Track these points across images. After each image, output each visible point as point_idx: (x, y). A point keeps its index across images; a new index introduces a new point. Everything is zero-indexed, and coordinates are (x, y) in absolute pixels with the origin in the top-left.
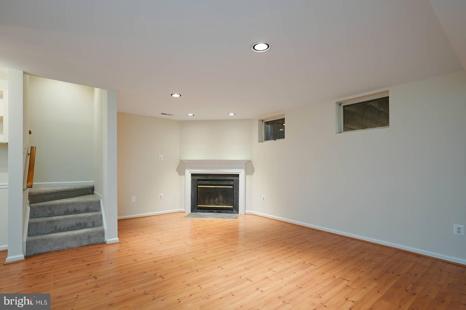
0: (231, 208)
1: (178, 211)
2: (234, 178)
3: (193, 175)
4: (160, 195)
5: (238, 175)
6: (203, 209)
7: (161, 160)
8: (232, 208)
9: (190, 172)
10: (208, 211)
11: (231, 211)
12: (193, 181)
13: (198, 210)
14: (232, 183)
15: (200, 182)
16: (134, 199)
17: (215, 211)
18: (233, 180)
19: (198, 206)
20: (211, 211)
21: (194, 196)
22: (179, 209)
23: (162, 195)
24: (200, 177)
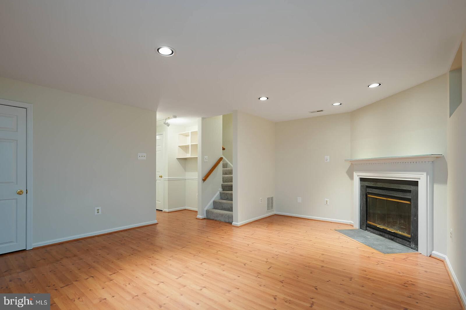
0: (408, 238)
1: (349, 224)
2: (411, 188)
3: (362, 180)
4: (326, 200)
5: (416, 183)
6: (373, 229)
7: (328, 161)
8: (410, 239)
9: (358, 176)
10: (379, 232)
11: (408, 243)
12: (362, 187)
13: (368, 228)
14: (408, 196)
15: (369, 190)
16: (300, 200)
17: (387, 235)
18: (410, 191)
19: (368, 222)
20: (381, 233)
21: (363, 207)
22: (350, 221)
23: (328, 200)
24: (369, 183)
